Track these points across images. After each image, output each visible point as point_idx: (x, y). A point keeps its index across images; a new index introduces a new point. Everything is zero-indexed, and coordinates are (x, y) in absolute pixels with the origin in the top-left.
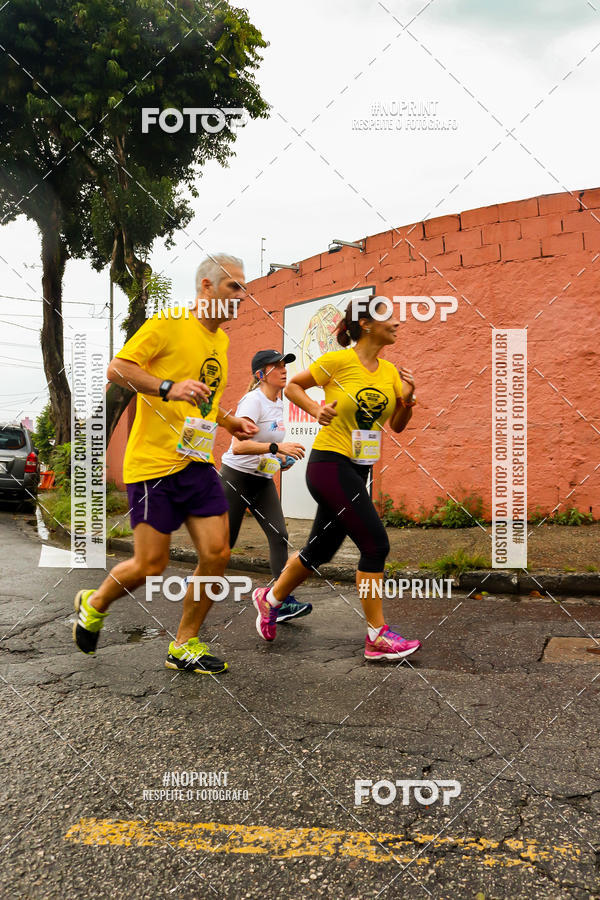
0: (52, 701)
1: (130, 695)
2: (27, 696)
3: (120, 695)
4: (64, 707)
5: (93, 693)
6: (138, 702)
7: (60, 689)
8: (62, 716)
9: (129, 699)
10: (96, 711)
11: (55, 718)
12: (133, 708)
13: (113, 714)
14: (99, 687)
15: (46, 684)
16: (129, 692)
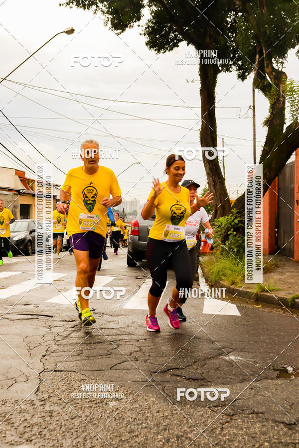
0: (221, 421)
1: (283, 423)
2: (202, 416)
3: (275, 421)
4: (231, 427)
5: (253, 418)
6: (290, 429)
7: (226, 412)
8: (230, 435)
9: (282, 426)
10: (256, 433)
11: (225, 435)
12: (285, 434)
13: (270, 437)
14: (257, 413)
15: (215, 407)
16: (282, 420)
